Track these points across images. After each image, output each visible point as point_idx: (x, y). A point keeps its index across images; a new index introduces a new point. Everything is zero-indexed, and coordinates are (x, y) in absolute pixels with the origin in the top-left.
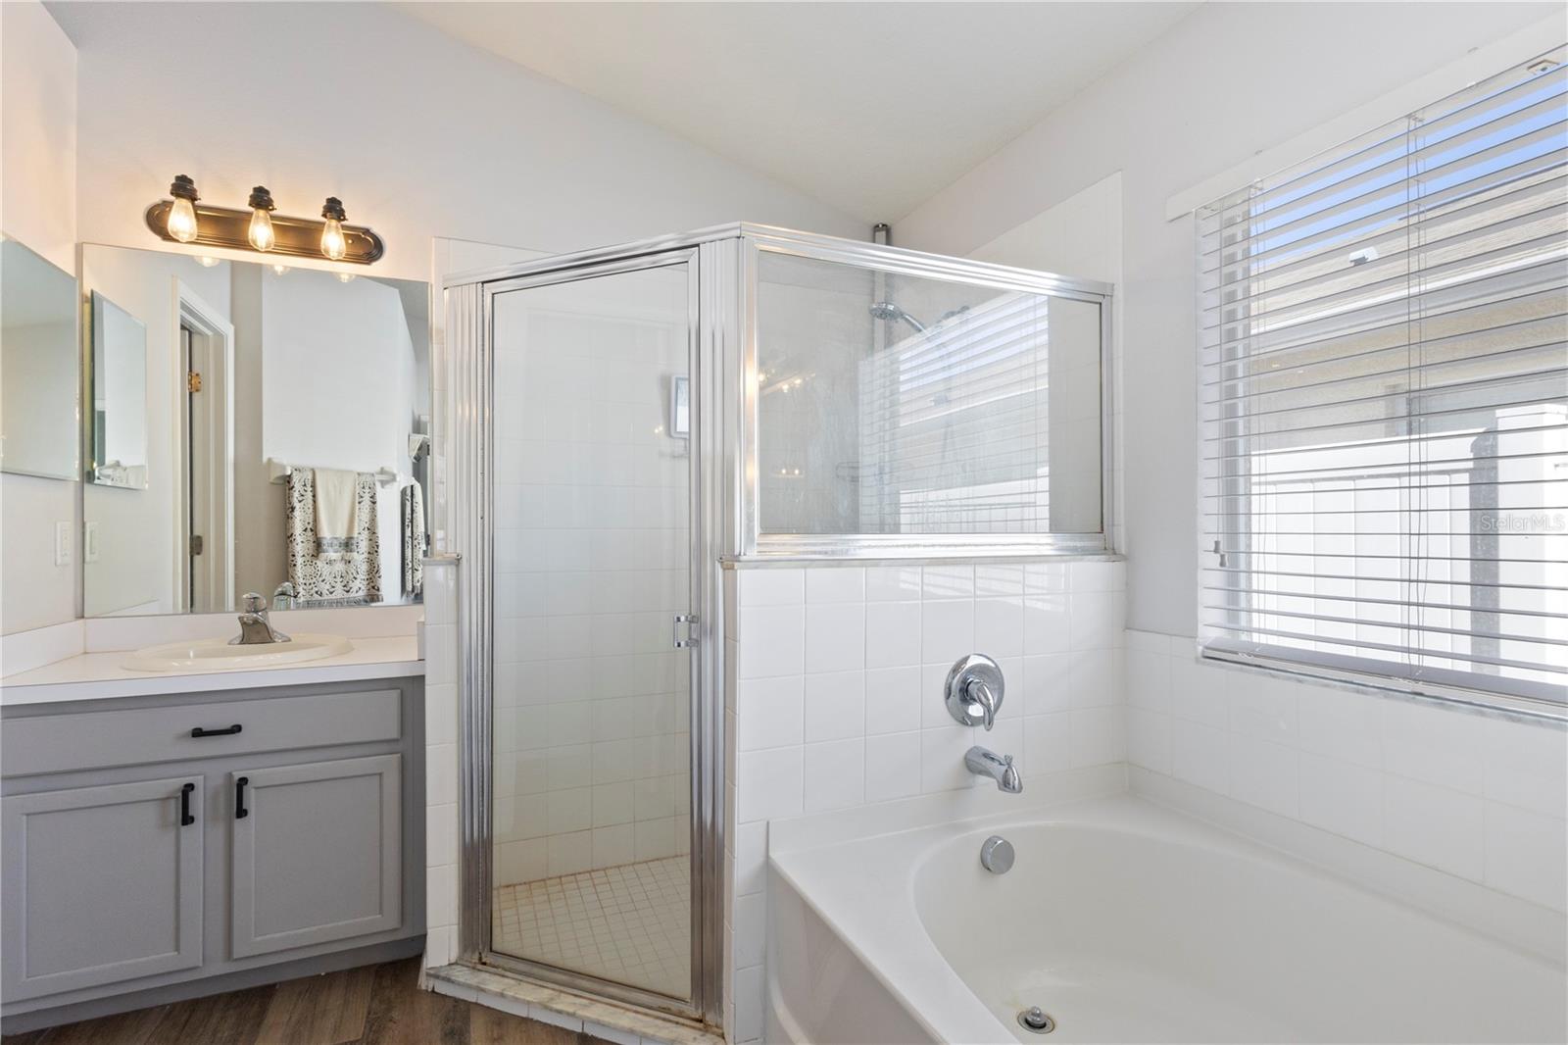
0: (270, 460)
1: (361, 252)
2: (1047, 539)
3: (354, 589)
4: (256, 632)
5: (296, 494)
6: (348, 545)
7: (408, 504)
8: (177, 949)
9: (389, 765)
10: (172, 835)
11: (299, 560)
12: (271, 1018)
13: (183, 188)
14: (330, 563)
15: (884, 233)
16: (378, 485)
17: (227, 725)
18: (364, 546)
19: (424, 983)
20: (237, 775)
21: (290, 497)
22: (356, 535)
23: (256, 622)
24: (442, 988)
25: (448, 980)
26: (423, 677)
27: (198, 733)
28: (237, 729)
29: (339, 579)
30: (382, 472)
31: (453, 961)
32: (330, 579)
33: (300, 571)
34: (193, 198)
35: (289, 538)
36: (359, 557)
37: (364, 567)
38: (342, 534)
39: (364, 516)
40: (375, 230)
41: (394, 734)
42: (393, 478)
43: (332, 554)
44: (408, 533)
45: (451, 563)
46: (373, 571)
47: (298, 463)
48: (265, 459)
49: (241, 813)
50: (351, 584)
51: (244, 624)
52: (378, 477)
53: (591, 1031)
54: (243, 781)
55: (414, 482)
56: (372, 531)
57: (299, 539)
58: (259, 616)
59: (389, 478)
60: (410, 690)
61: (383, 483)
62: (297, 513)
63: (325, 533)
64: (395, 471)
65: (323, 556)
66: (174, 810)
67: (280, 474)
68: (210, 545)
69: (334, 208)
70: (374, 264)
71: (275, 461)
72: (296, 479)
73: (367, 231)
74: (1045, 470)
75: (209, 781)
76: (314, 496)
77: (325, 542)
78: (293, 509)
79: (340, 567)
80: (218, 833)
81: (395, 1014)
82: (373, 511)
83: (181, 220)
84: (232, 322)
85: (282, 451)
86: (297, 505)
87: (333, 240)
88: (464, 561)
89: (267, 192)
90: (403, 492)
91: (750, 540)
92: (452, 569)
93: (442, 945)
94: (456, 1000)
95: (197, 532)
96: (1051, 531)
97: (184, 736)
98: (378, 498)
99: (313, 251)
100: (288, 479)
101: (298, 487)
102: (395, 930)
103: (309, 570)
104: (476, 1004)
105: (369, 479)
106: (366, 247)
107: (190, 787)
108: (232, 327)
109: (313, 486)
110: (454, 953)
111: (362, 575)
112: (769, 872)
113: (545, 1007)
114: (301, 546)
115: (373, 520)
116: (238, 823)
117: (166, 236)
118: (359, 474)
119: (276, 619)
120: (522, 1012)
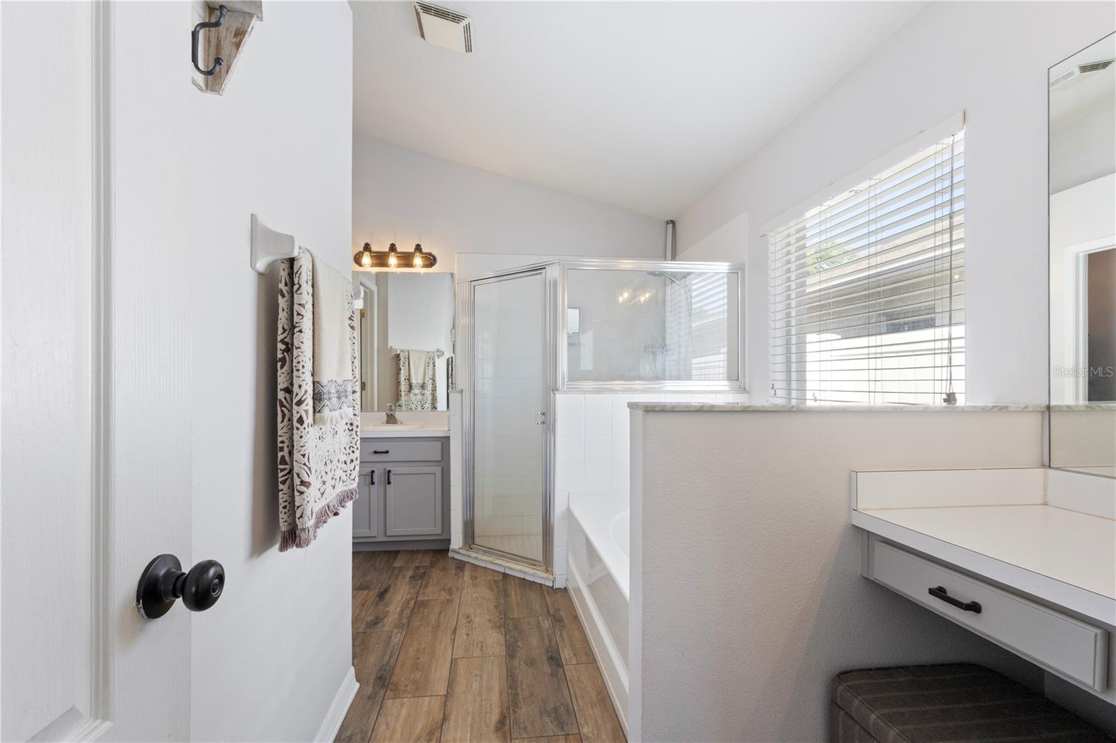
0: (391, 347)
1: (428, 263)
2: (726, 383)
3: (426, 408)
4: (391, 419)
5: (402, 363)
6: (423, 386)
7: (450, 366)
8: (370, 529)
9: (438, 470)
10: (368, 488)
11: (403, 394)
12: (398, 558)
13: (367, 247)
14: (415, 395)
15: (671, 225)
16: (436, 357)
17: (384, 451)
18: (430, 387)
19: (451, 554)
20: (388, 469)
21: (399, 364)
22: (426, 382)
23: (392, 415)
24: (457, 556)
25: (458, 553)
26: (449, 437)
27: (375, 452)
28: (387, 452)
29: (419, 403)
30: (438, 350)
31: (460, 547)
32: (415, 402)
33: (403, 399)
34: (370, 251)
35: (399, 383)
36: (428, 392)
37: (430, 397)
38: (421, 382)
39: (430, 373)
40: (434, 253)
41: (440, 459)
42: (443, 354)
43: (416, 391)
44: (450, 381)
45: (459, 392)
46: (434, 399)
47: (403, 347)
48: (389, 347)
49: (389, 483)
50: (424, 405)
51: (388, 415)
52: (437, 353)
53: (507, 572)
54: (389, 471)
55: (453, 355)
56: (433, 380)
57: (403, 383)
58: (392, 412)
59: (440, 353)
60: (445, 441)
61: (438, 356)
62: (402, 372)
63: (414, 381)
64: (444, 350)
65: (413, 391)
66: (368, 479)
67: (395, 353)
68: (368, 386)
69: (418, 248)
70: (433, 267)
71: (393, 347)
72: (401, 356)
73: (430, 254)
74: (724, 350)
75: (379, 470)
76: (409, 363)
77: (413, 385)
78: (400, 370)
79: (419, 397)
80: (382, 489)
81: (440, 562)
82: (434, 370)
83: (366, 259)
84: (376, 285)
85: (397, 343)
86: (402, 368)
87: (418, 261)
88: (464, 392)
89: (395, 245)
90: (448, 360)
91: (563, 384)
92: (460, 394)
93: (457, 541)
94: (461, 561)
95: (363, 381)
96: (728, 380)
97: (371, 453)
98: (436, 364)
99: (410, 265)
100: (398, 356)
101: (402, 359)
102: (440, 535)
103: (407, 398)
104: (469, 562)
105: (432, 355)
106: (431, 261)
107: (373, 472)
108: (376, 287)
109: (409, 359)
110: (461, 544)
111: (429, 402)
112: (569, 514)
113: (492, 563)
114: (404, 387)
115: (434, 374)
116: (388, 486)
117: (360, 265)
118: (428, 352)
119: (398, 415)
120: (483, 565)
